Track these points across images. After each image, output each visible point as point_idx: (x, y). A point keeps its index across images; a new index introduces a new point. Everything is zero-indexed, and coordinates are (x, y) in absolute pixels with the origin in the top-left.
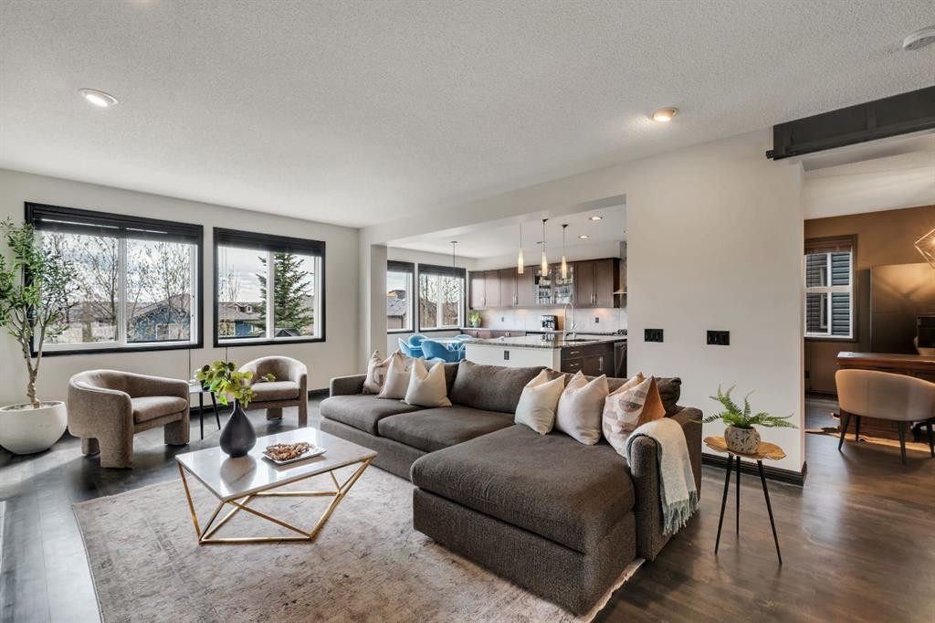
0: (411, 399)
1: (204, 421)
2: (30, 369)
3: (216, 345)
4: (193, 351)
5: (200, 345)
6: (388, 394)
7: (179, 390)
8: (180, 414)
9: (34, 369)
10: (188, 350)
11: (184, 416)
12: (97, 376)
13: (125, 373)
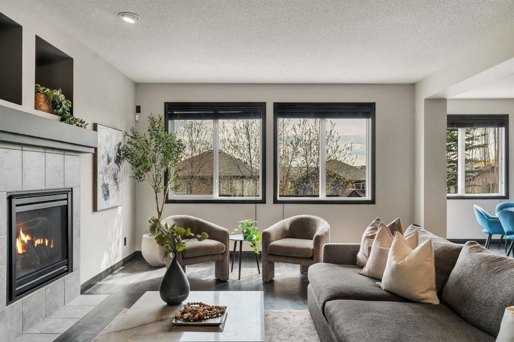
0: (386, 285)
1: (242, 265)
2: (158, 211)
3: (276, 201)
4: (258, 205)
5: (263, 201)
6: (369, 272)
7: (222, 236)
8: (221, 256)
9: (160, 211)
10: (254, 205)
11: (224, 258)
12: (178, 220)
13: (197, 219)
